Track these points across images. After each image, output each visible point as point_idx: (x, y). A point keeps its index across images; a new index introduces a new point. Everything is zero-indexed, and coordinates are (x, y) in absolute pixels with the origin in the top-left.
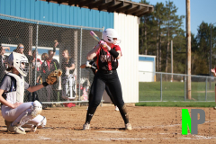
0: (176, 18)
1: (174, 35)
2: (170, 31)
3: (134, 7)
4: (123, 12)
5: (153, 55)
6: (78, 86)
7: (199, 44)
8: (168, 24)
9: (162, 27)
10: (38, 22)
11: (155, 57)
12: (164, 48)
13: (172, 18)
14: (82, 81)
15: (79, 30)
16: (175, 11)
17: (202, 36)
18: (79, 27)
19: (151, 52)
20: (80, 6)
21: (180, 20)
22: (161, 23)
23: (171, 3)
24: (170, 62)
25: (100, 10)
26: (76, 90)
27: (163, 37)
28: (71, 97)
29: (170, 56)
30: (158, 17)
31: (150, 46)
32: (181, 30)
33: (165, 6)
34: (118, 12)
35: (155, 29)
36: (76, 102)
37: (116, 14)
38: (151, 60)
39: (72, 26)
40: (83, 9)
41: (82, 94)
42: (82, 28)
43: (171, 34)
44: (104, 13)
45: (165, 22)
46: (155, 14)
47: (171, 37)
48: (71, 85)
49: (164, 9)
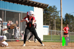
0: (56, 12)
1: (56, 18)
2: (54, 16)
3: (41, 5)
4: (37, 7)
5: (48, 25)
6: (20, 34)
7: (65, 21)
8: (54, 14)
9: (51, 15)
10: (6, 10)
11: (49, 26)
12: (52, 23)
13: (55, 12)
14: (22, 32)
15: (21, 13)
16: (56, 9)
17: (66, 18)
18: (21, 12)
19: (47, 24)
20: (21, 4)
21: (58, 12)
22: (51, 13)
23: (55, 6)
24: (54, 28)
25: (29, 6)
26: (19, 35)
27: (52, 19)
28: (18, 38)
29: (54, 26)
30: (50, 11)
31: (47, 22)
32: (58, 16)
33: (52, 7)
34: (35, 7)
35: (49, 16)
36: (20, 40)
37: (34, 7)
38: (47, 27)
39: (18, 11)
40: (22, 5)
41: (22, 37)
42: (22, 12)
43: (55, 17)
44: (30, 7)
45: (53, 13)
46: (49, 10)
47: (55, 19)
48: (18, 33)
49: (52, 8)
